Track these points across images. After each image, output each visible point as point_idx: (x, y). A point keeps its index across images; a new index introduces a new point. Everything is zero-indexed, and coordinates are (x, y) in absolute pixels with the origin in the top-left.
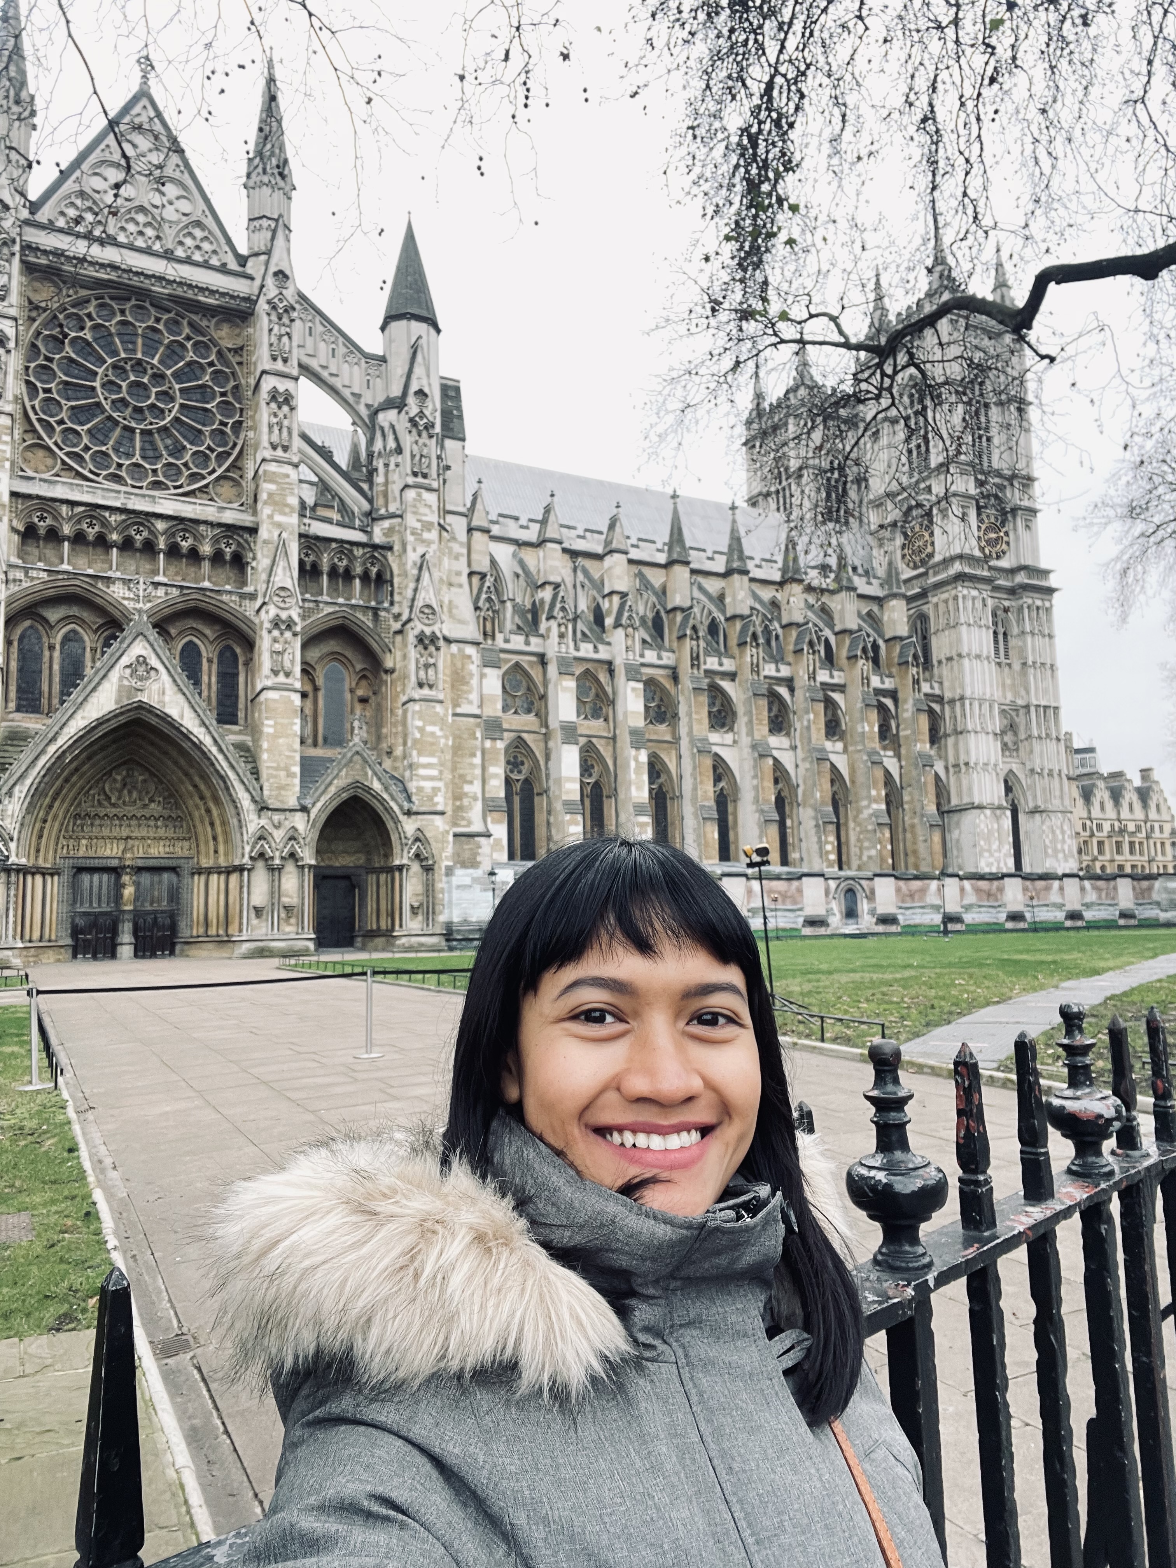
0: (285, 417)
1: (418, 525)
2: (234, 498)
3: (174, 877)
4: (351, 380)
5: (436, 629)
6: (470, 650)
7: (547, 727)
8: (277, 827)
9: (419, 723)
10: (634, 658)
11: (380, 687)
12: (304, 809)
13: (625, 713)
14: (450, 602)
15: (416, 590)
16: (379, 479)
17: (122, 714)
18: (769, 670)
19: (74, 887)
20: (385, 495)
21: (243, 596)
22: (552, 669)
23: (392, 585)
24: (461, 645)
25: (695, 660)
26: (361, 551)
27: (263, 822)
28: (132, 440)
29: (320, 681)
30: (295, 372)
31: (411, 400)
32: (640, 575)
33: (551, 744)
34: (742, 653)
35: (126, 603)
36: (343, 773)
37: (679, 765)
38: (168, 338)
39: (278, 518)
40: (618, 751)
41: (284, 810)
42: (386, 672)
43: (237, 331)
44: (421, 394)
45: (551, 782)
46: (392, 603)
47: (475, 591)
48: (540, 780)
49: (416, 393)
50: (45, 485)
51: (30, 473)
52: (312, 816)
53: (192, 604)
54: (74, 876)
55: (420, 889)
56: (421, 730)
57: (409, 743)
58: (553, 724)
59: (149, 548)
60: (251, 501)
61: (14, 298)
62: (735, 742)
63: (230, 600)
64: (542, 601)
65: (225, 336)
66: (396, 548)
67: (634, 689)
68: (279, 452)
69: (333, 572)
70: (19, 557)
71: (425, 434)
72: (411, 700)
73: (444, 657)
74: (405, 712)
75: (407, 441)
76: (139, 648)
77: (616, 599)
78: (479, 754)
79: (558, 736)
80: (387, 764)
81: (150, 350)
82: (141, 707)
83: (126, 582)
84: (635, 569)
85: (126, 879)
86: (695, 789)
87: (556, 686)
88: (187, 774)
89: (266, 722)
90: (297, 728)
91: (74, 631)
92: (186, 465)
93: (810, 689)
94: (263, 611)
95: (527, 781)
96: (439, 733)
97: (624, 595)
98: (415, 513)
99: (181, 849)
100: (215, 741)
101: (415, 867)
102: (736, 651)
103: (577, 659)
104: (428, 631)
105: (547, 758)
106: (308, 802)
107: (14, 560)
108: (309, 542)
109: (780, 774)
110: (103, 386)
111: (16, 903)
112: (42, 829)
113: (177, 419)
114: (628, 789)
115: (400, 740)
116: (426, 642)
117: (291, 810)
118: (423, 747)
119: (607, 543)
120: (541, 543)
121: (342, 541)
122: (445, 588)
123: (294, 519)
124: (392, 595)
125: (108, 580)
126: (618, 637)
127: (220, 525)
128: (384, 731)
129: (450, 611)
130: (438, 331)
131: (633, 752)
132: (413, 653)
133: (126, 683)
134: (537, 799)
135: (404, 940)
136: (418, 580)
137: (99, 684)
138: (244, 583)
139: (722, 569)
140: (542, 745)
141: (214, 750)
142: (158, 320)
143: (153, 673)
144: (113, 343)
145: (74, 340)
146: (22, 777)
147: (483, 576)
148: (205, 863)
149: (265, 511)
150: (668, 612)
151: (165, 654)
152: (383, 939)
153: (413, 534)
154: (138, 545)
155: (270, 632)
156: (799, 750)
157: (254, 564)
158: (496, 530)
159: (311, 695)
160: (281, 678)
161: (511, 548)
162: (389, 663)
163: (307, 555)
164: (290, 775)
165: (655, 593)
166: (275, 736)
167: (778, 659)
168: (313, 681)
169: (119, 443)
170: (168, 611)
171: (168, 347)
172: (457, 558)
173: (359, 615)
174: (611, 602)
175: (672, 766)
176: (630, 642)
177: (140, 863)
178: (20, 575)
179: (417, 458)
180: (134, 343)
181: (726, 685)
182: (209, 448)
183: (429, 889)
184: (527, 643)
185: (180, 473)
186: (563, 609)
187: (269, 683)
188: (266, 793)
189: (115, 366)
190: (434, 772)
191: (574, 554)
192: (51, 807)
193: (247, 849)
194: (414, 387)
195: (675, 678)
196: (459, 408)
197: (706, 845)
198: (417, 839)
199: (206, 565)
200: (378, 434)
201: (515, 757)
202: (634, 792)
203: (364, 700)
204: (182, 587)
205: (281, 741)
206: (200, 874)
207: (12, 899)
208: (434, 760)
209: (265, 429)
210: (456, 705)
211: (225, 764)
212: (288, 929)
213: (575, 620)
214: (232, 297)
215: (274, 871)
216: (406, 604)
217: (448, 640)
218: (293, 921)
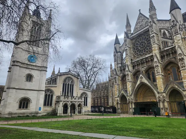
0: (154, 39)
1: (177, 41)
4: (167, 25)
8: (161, 95)
9: (183, 74)
12: (164, 92)
17: (140, 84)
23: (177, 52)
26: (170, 49)
27: (159, 95)
29: (171, 71)
30: (154, 32)
31: (172, 23)
35: (142, 70)
36: (170, 86)
44: (173, 21)
50: (135, 60)
52: (166, 93)
53: (149, 67)
56: (183, 75)
59: (144, 63)
69: (167, 55)
70: (133, 69)
72: (181, 70)
75: (172, 29)
76: (141, 75)
81: (143, 40)
82: (142, 82)
92: (148, 50)
104: (181, 58)
110: (139, 47)
113: (147, 46)
117: (163, 93)
121: (167, 50)
133: (140, 80)
141: (151, 86)
142: (143, 36)
143: (143, 78)
145: (136, 44)
155: (155, 68)
159: (171, 74)
160: (158, 74)
163: (162, 54)
164: (162, 87)
166: (159, 82)
169: (142, 52)
170: (147, 69)
171: (145, 38)
173: (172, 59)
179: (175, 31)
180: (141, 40)
185: (148, 52)
188: (159, 91)
189: (140, 44)
193: (158, 99)
199: (150, 62)
209: (152, 42)
211: (152, 88)
215: (163, 102)
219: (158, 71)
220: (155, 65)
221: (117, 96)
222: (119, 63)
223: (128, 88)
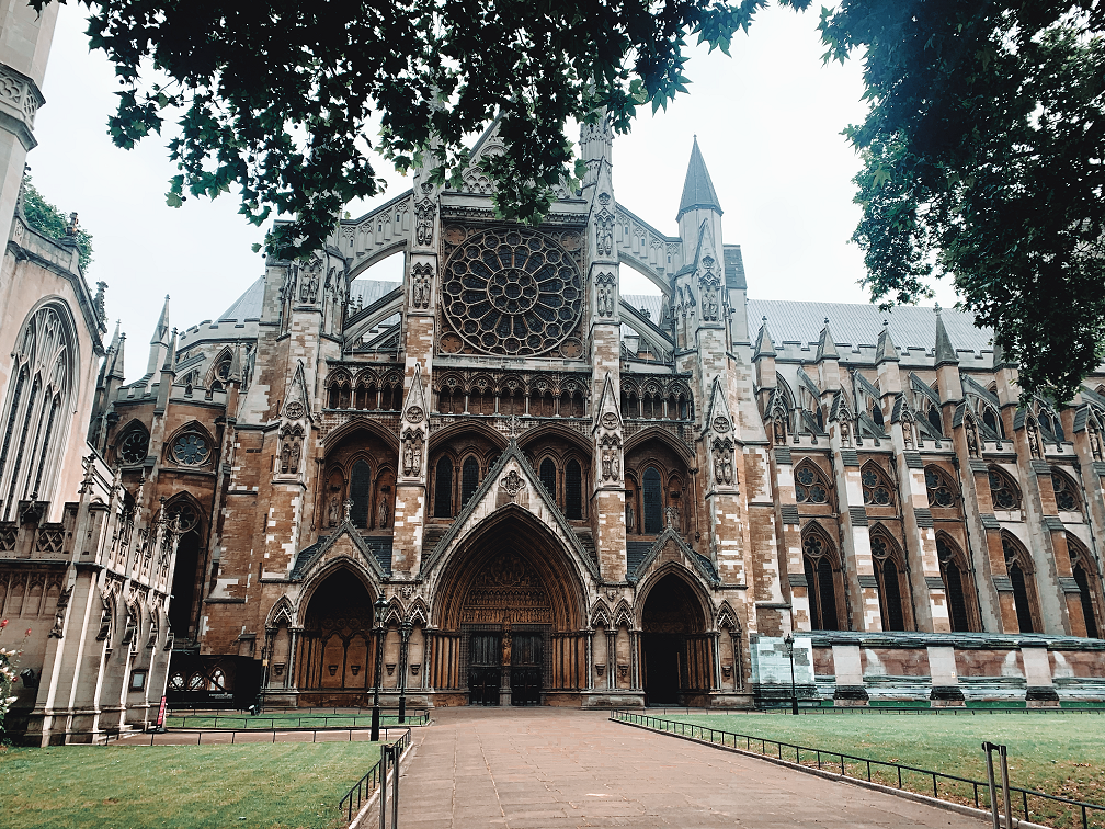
0: (609, 292)
1: (711, 356)
2: (575, 354)
3: (540, 642)
4: (656, 258)
5: (729, 435)
6: (760, 451)
7: (838, 512)
8: (612, 600)
9: (721, 513)
10: (914, 448)
11: (687, 485)
12: (631, 585)
13: (910, 497)
14: (740, 413)
15: (711, 406)
16: (680, 326)
17: (500, 514)
18: (1051, 450)
19: (470, 649)
20: (684, 336)
21: (582, 423)
22: (839, 463)
23: (692, 404)
24: (753, 447)
25: (973, 447)
26: (667, 381)
27: (601, 596)
28: (509, 323)
29: (641, 483)
30: (615, 260)
31: (701, 265)
32: (913, 378)
33: (843, 526)
34: (1020, 437)
35: (504, 434)
36: (660, 555)
37: (968, 541)
38: (531, 252)
39: (605, 363)
40: (906, 530)
41: (617, 586)
42: (691, 472)
43: (576, 240)
44: (708, 259)
45: (846, 559)
46: (693, 418)
47: (766, 404)
48: (836, 559)
49: (704, 260)
50: (454, 360)
51: (446, 353)
52: (638, 591)
53: (548, 432)
54: (471, 639)
55: (729, 654)
56: (722, 517)
57: (713, 530)
58: (843, 509)
59: (519, 396)
60: (587, 354)
61: (436, 242)
62: (1022, 518)
63: (574, 426)
64: (825, 407)
65: (568, 245)
66: (694, 375)
67: (914, 475)
68: (605, 317)
69: (647, 400)
70: (438, 409)
71: (712, 288)
72: (712, 493)
73: (738, 457)
74: (708, 503)
75: (699, 296)
76: (511, 467)
77: (891, 400)
78: (774, 536)
79: (849, 519)
80: (696, 547)
81: (519, 262)
82: (513, 508)
83: (503, 420)
84: (907, 373)
85: (505, 641)
86: (986, 563)
87: (843, 476)
88: (545, 559)
89: (600, 516)
90: (623, 519)
91: (471, 457)
92: (543, 335)
93: (1096, 465)
94: (596, 433)
95: (823, 558)
96: (737, 520)
97: (898, 396)
98: (707, 348)
99: (543, 619)
100: (564, 532)
101: (725, 635)
102: (1013, 435)
103: (858, 452)
104: (722, 437)
105: (841, 538)
106: (634, 579)
107: (435, 412)
108: (628, 378)
109: (1074, 546)
110: (491, 290)
111: (431, 659)
112: (449, 604)
113: (537, 305)
114: (920, 564)
115: (706, 527)
116: (723, 447)
117: (622, 586)
118: (725, 531)
119: (878, 355)
120: (820, 360)
121: (652, 375)
122: (736, 403)
123: (617, 363)
124: (693, 411)
125: (493, 420)
126: (896, 431)
127: (566, 373)
128: (693, 519)
129: (741, 421)
130: (721, 213)
131: (920, 531)
132: (711, 456)
133: (503, 491)
134: (834, 575)
135: (718, 699)
136: (712, 398)
137: (486, 493)
138: (583, 413)
139: (991, 366)
140: (835, 526)
141: (563, 539)
142: (524, 242)
143: (521, 484)
144: (496, 261)
145: (472, 264)
146: (436, 563)
147: (772, 391)
148: (561, 629)
149: (596, 359)
150: (942, 407)
151: (529, 469)
152: (701, 697)
153: (706, 364)
154: (512, 393)
155: (601, 447)
156: (1093, 524)
157: (590, 398)
158: (780, 355)
159: (634, 493)
160: (611, 482)
161: (796, 367)
162: (693, 465)
163: (627, 388)
164: (620, 557)
165: (928, 391)
166: (607, 527)
167: (1060, 438)
168: (636, 483)
169: (500, 326)
170: (530, 439)
171: (531, 258)
172: (744, 378)
173: (668, 430)
174: (887, 403)
175: (961, 542)
176: (907, 435)
177: (515, 629)
178: (438, 422)
179: (707, 307)
180: (510, 259)
181: (1007, 466)
182: (559, 321)
183: (738, 654)
184: (815, 442)
185: (539, 341)
186: (843, 411)
187: (602, 486)
188: (602, 572)
189: (497, 276)
190: (736, 553)
191: (850, 367)
192: (455, 585)
193: (590, 617)
194: (702, 256)
195: (955, 463)
196: (740, 266)
197: (1005, 616)
198: (723, 612)
199: (557, 403)
200: (678, 294)
201: (812, 539)
202: (925, 567)
203: (675, 496)
204: (540, 420)
205: (611, 530)
206: (557, 638)
207: (428, 656)
208: (734, 543)
209: (595, 303)
210: (751, 496)
211: (571, 550)
212: (623, 686)
213: (856, 420)
214: (573, 217)
215: (611, 637)
216: (703, 418)
217: (741, 445)
218: (626, 679)
219: (614, 470)
220: (603, 431)
221: (282, 576)
222: (328, 332)
223: (397, 524)
